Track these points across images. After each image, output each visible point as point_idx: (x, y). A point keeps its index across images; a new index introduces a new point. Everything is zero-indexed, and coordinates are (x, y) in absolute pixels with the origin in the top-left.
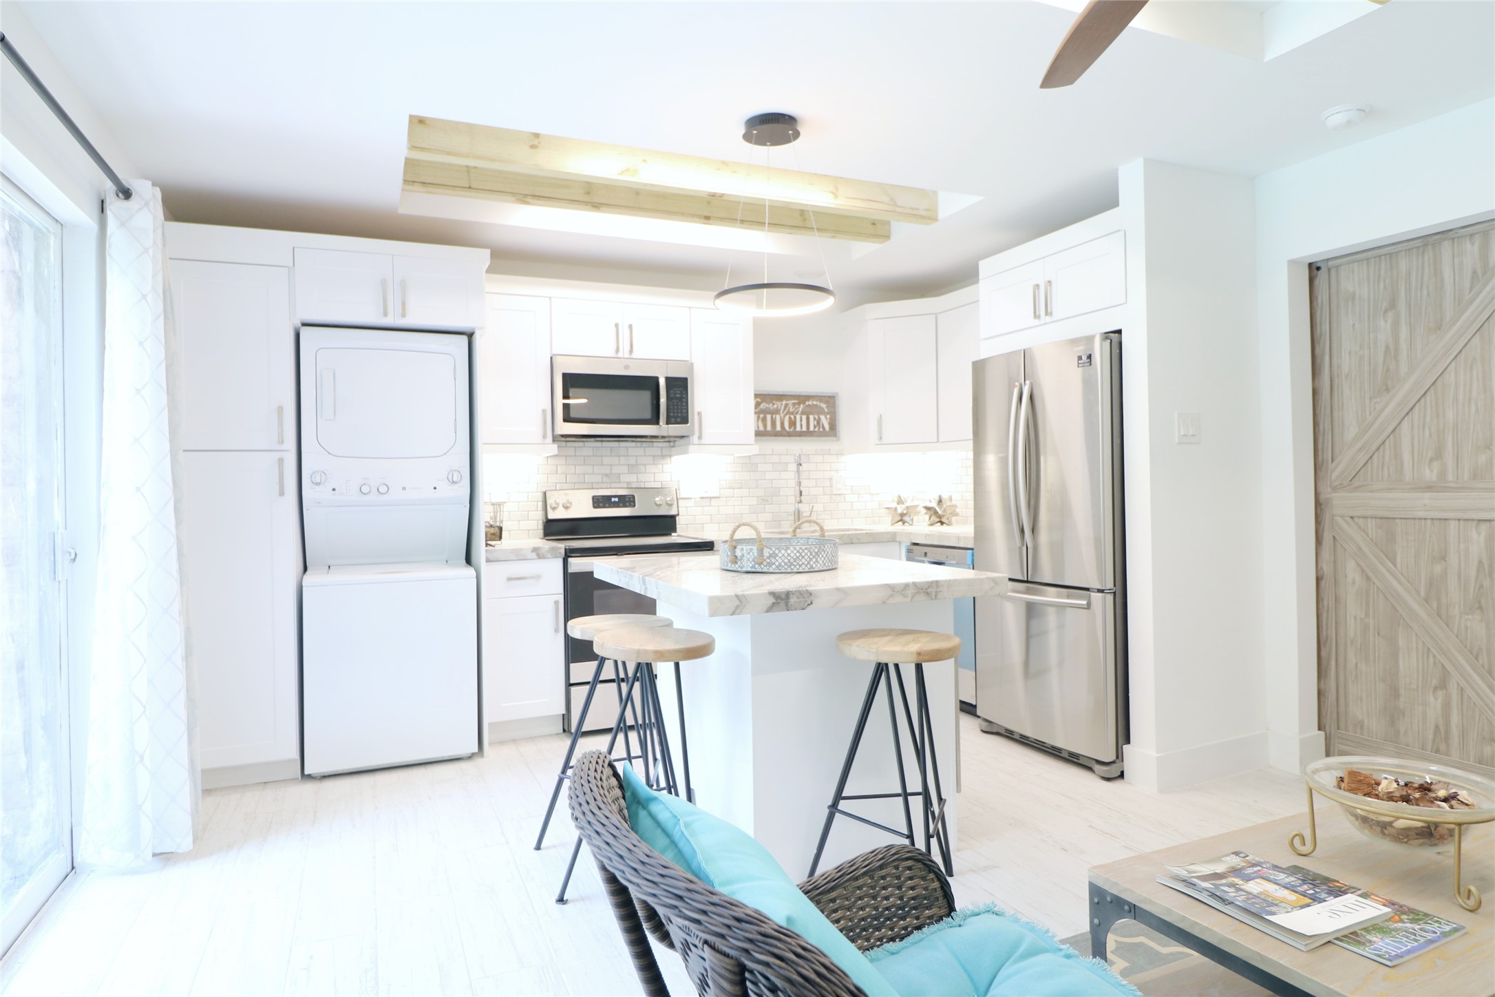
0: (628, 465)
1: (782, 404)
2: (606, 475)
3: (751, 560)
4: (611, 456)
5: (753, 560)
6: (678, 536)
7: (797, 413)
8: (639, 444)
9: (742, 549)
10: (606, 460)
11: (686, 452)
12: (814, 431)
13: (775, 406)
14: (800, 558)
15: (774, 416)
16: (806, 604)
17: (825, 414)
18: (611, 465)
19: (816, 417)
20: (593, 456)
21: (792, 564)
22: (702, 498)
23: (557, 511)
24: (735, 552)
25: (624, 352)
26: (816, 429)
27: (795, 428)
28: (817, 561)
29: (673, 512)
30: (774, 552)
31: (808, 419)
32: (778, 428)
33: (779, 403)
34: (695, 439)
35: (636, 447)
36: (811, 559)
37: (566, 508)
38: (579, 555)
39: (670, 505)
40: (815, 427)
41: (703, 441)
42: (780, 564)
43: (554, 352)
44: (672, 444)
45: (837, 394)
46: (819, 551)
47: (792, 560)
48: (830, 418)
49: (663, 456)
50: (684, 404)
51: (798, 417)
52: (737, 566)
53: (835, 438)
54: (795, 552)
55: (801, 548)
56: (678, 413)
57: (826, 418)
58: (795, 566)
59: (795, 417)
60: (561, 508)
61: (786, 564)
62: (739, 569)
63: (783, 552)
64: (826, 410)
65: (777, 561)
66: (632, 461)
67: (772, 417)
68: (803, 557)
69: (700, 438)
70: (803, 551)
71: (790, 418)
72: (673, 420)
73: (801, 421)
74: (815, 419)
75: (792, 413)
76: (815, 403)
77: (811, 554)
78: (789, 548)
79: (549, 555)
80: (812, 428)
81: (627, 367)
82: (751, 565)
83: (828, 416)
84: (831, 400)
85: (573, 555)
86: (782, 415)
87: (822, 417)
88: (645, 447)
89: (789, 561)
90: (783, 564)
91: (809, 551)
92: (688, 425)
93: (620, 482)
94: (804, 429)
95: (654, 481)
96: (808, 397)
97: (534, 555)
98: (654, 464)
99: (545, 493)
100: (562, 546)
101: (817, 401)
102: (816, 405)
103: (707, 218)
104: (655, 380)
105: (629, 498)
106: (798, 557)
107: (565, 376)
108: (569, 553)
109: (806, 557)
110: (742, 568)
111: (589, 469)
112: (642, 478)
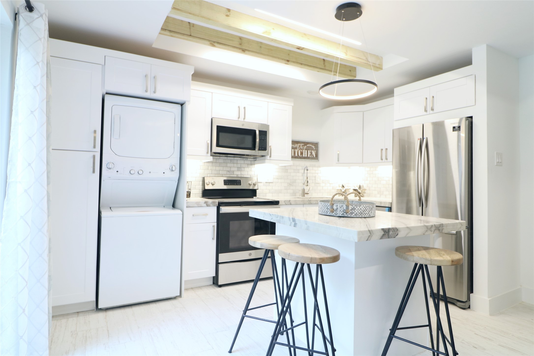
0: (237, 167)
1: (298, 145)
2: (228, 171)
3: (342, 211)
4: (230, 163)
5: (343, 211)
6: (258, 198)
7: (303, 149)
8: (242, 159)
9: (337, 206)
10: (229, 165)
11: (264, 162)
12: (310, 157)
13: (295, 146)
14: (366, 210)
15: (295, 150)
16: (396, 235)
17: (314, 150)
18: (230, 167)
19: (311, 151)
20: (224, 163)
21: (362, 213)
22: (266, 182)
23: (209, 186)
24: (333, 207)
25: (241, 119)
26: (311, 156)
27: (303, 155)
28: (371, 212)
29: (255, 188)
30: (354, 207)
31: (307, 152)
32: (296, 155)
34: (268, 157)
35: (241, 160)
36: (370, 211)
37: (213, 185)
38: (224, 205)
39: (254, 185)
40: (310, 155)
41: (271, 158)
42: (357, 213)
43: (213, 117)
44: (255, 159)
45: (319, 142)
46: (372, 207)
47: (362, 212)
48: (316, 152)
49: (251, 164)
50: (265, 142)
51: (304, 151)
52: (333, 213)
53: (317, 160)
54: (363, 207)
55: (366, 206)
56: (262, 146)
57: (314, 152)
58: (363, 214)
59: (303, 151)
60: (211, 185)
61: (359, 213)
62: (335, 215)
63: (358, 207)
64: (314, 149)
65: (355, 211)
66: (239, 166)
67: (294, 150)
68: (367, 210)
69: (270, 157)
70: (367, 207)
71: (301, 151)
72: (261, 148)
73: (305, 152)
74: (310, 152)
75: (302, 149)
76: (310, 145)
77: (370, 209)
78: (361, 206)
79: (212, 205)
80: (309, 156)
81: (243, 125)
82: (342, 213)
83: (315, 151)
84: (316, 145)
85: (222, 205)
86: (298, 150)
87: (313, 151)
88: (244, 160)
89: (361, 212)
90: (358, 213)
91: (369, 207)
92: (267, 151)
93: (234, 174)
94: (306, 156)
95: (248, 175)
96: (308, 143)
97: (205, 205)
98: (248, 167)
99: (204, 178)
100: (217, 201)
101: (311, 145)
102: (311, 147)
103: (288, 61)
104: (254, 131)
105: (239, 181)
106: (364, 210)
107: (218, 127)
108: (220, 205)
109: (368, 210)
110: (336, 214)
111: (221, 168)
112: (243, 173)
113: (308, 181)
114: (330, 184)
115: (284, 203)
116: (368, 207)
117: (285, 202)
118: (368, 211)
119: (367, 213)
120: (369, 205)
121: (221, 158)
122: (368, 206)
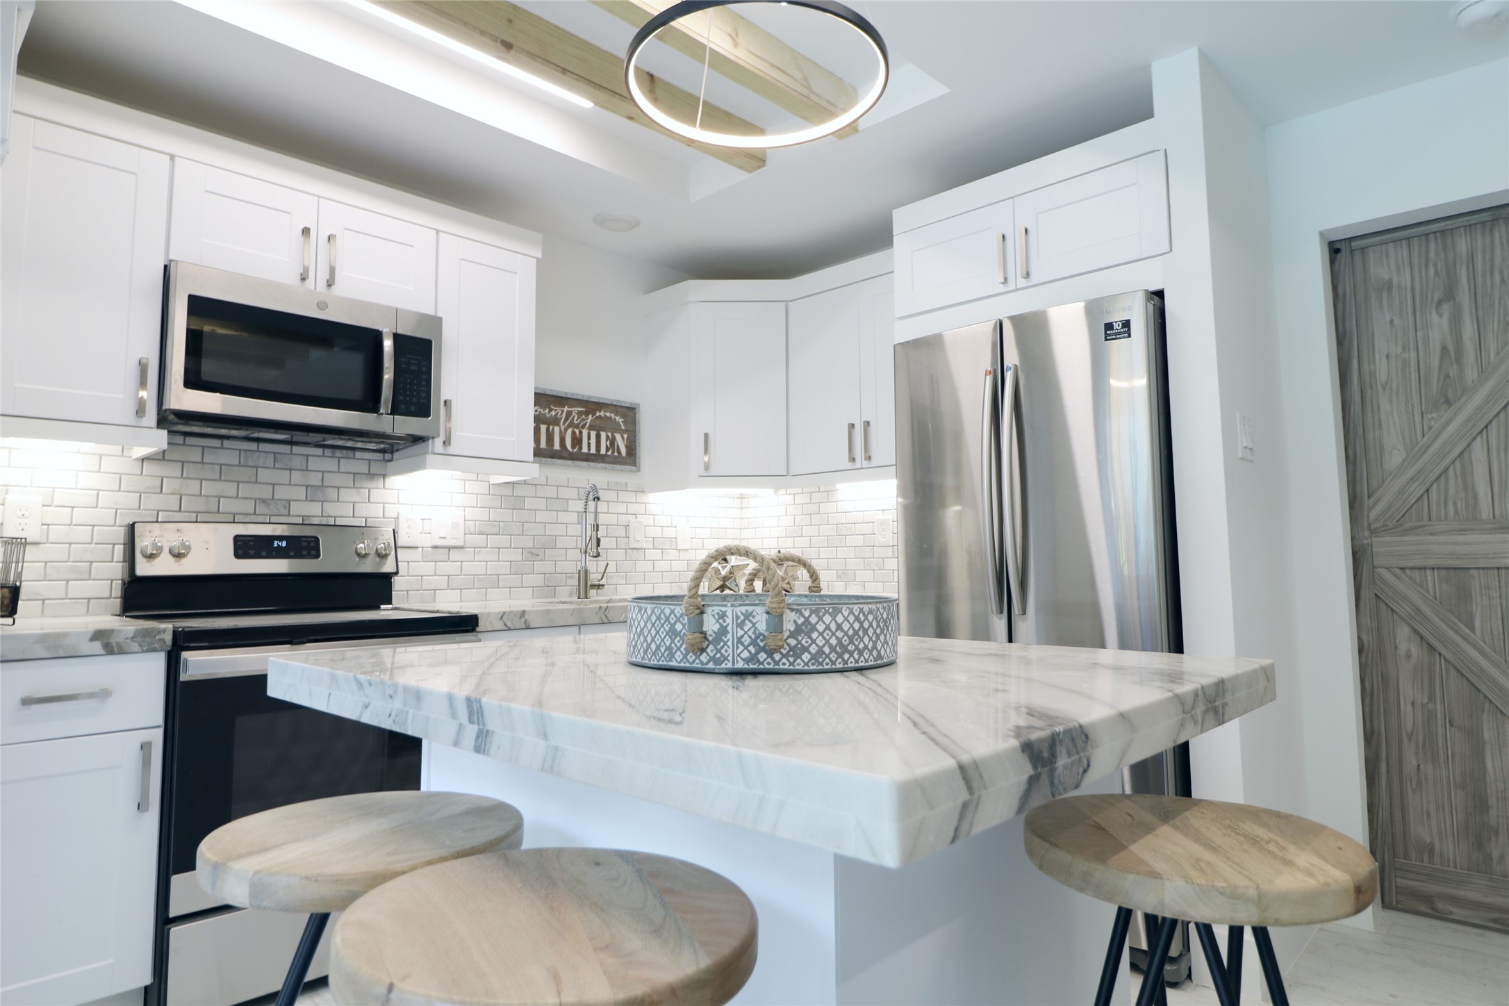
0: (307, 486)
1: (563, 411)
2: (263, 501)
3: (746, 640)
4: (274, 468)
5: (754, 643)
6: (396, 609)
7: (583, 427)
8: (328, 452)
9: (723, 616)
10: (264, 475)
11: (420, 466)
12: (606, 455)
13: (553, 413)
14: (861, 633)
15: (551, 427)
17: (622, 432)
18: (274, 485)
19: (610, 434)
20: (239, 465)
21: (845, 650)
22: (436, 547)
23: (156, 562)
24: (701, 623)
25: (317, 283)
26: (609, 453)
27: (581, 448)
28: (886, 642)
29: (388, 567)
30: (807, 620)
31: (598, 437)
32: (557, 446)
33: (559, 409)
34: (438, 444)
35: (324, 456)
36: (878, 637)
37: (178, 556)
38: (206, 644)
39: (382, 556)
40: (607, 450)
41: (452, 449)
42: (820, 651)
43: (172, 257)
44: (388, 456)
45: (639, 405)
46: (888, 617)
47: (845, 641)
48: (628, 438)
49: (371, 476)
50: (424, 383)
51: (585, 432)
52: (704, 658)
53: (633, 468)
54: (851, 618)
55: (861, 610)
56: (411, 396)
57: (623, 438)
58: (851, 654)
59: (581, 433)
60: (165, 556)
61: (833, 649)
62: (711, 665)
63: (827, 619)
64: (623, 427)
65: (814, 641)
66: (315, 479)
67: (548, 429)
68: (866, 632)
69: (446, 443)
70: (866, 618)
71: (573, 433)
72: (403, 407)
73: (589, 439)
74: (607, 437)
75: (577, 426)
76: (608, 414)
77: (878, 625)
78: (841, 612)
79: (135, 647)
80: (603, 451)
81: (322, 306)
82: (745, 655)
83: (625, 436)
84: (629, 413)
85: (192, 645)
86: (563, 428)
87: (618, 436)
88: (339, 458)
89: (839, 640)
90: (827, 650)
91: (875, 618)
92: (430, 418)
93: (289, 515)
94: (593, 451)
95: (353, 515)
96: (600, 405)
97: (97, 647)
98: (354, 487)
99: (131, 528)
100: (166, 628)
101: (611, 413)
102: (610, 418)
103: (507, 46)
104: (375, 337)
105: (309, 542)
106: (856, 632)
107: (198, 306)
108: (183, 641)
109: (871, 632)
110: (717, 662)
111: (230, 489)
112: (331, 509)
113: (598, 540)
114: (679, 550)
115: (499, 625)
116: (870, 617)
117: (504, 618)
118: (874, 639)
119: (866, 647)
120: (873, 607)
121: (226, 443)
122: (870, 612)
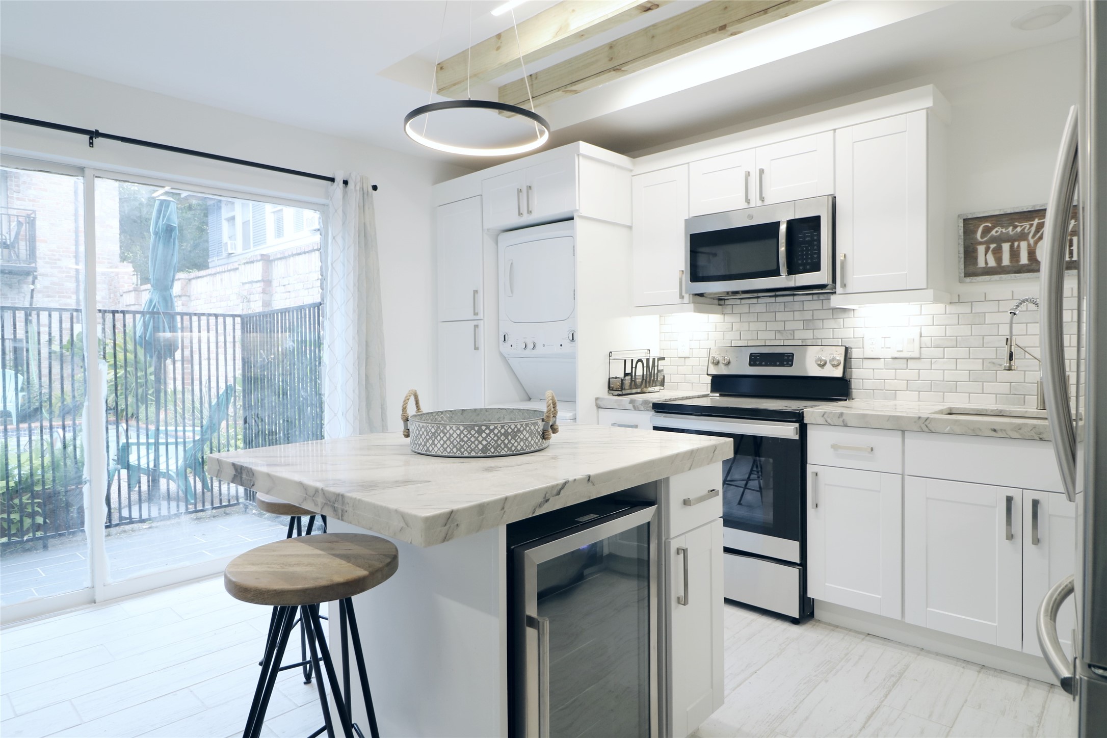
0: (804, 320)
1: (1032, 225)
2: (779, 331)
4: (785, 311)
10: (779, 316)
13: (1019, 229)
15: (1016, 244)
18: (785, 321)
20: (765, 312)
22: (894, 358)
23: (717, 367)
25: (755, 201)
29: (848, 374)
33: (1026, 225)
37: (725, 364)
39: (834, 366)
50: (815, 247)
60: (720, 364)
66: (808, 316)
67: (1012, 247)
69: (844, 285)
72: (801, 267)
79: (642, 408)
81: (750, 217)
86: (1032, 241)
88: (823, 300)
92: (821, 271)
95: (833, 338)
97: (630, 407)
98: (833, 318)
105: (788, 356)
107: (692, 237)
111: (762, 326)
112: (818, 334)
115: (821, 421)
117: (825, 416)
121: (760, 300)
